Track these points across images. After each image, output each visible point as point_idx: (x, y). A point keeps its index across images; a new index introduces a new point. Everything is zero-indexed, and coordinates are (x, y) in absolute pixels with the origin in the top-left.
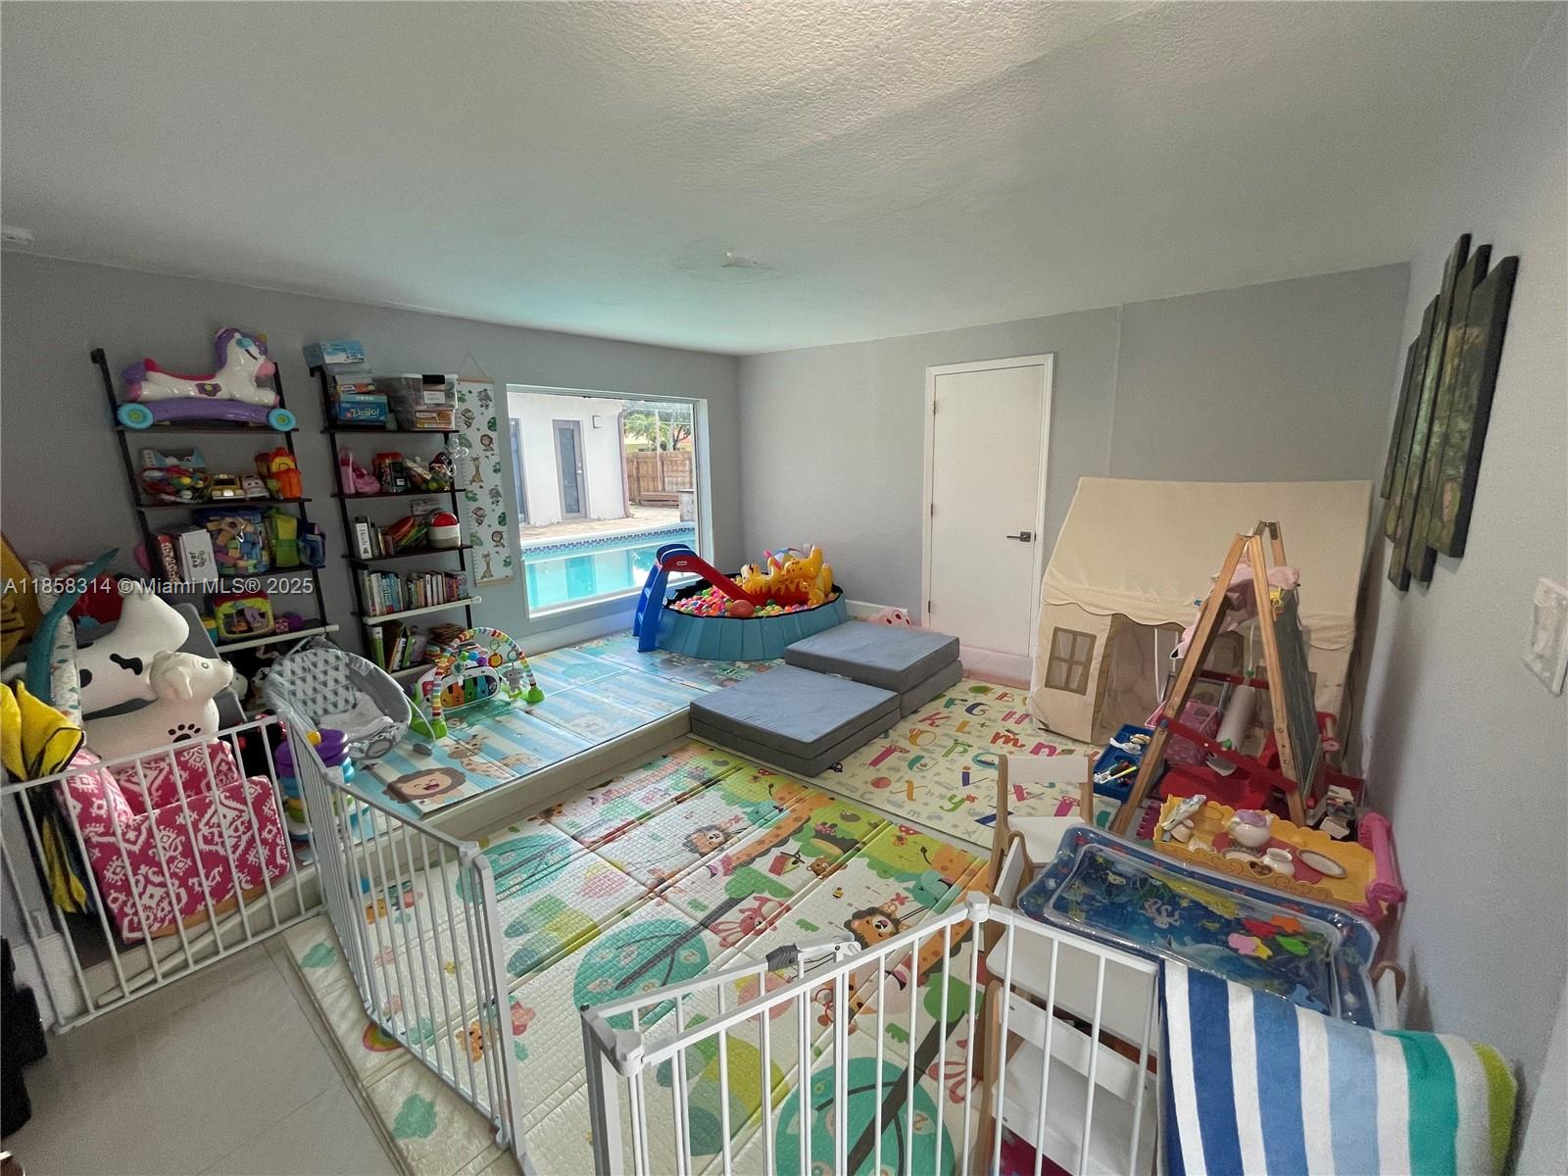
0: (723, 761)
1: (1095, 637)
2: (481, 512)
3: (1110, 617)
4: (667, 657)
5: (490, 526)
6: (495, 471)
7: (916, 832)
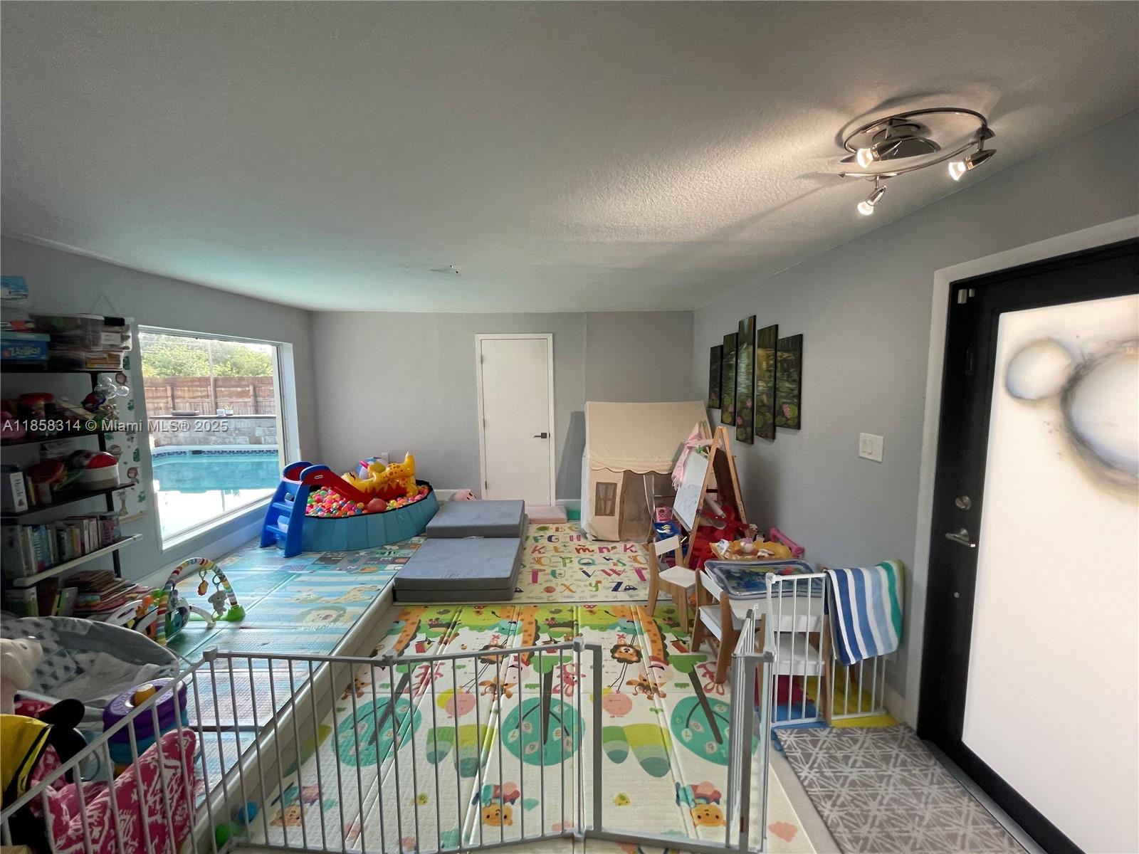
0: (444, 611)
1: (616, 484)
2: (115, 450)
3: (623, 473)
4: (319, 556)
5: (125, 463)
6: (130, 408)
7: (594, 606)
